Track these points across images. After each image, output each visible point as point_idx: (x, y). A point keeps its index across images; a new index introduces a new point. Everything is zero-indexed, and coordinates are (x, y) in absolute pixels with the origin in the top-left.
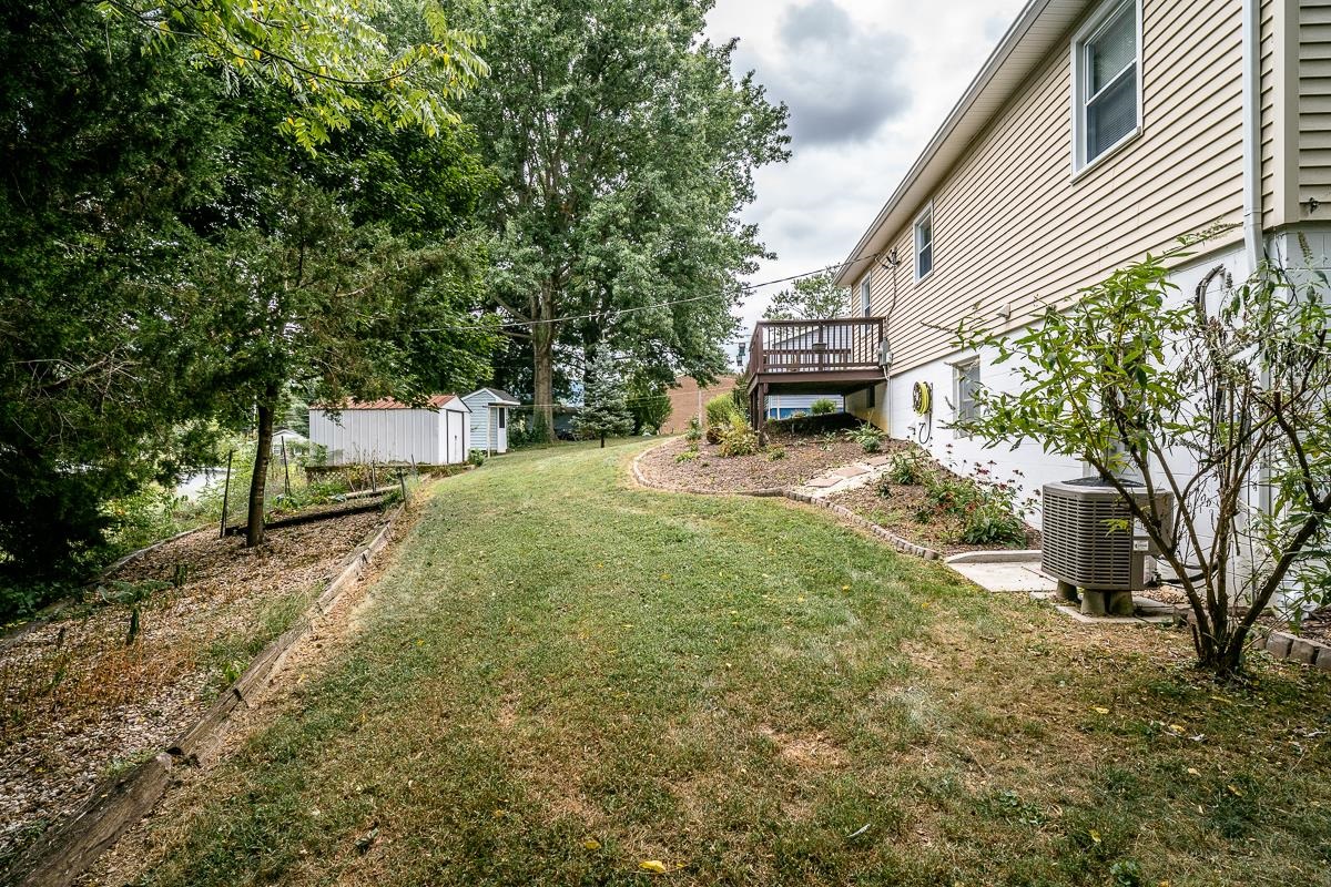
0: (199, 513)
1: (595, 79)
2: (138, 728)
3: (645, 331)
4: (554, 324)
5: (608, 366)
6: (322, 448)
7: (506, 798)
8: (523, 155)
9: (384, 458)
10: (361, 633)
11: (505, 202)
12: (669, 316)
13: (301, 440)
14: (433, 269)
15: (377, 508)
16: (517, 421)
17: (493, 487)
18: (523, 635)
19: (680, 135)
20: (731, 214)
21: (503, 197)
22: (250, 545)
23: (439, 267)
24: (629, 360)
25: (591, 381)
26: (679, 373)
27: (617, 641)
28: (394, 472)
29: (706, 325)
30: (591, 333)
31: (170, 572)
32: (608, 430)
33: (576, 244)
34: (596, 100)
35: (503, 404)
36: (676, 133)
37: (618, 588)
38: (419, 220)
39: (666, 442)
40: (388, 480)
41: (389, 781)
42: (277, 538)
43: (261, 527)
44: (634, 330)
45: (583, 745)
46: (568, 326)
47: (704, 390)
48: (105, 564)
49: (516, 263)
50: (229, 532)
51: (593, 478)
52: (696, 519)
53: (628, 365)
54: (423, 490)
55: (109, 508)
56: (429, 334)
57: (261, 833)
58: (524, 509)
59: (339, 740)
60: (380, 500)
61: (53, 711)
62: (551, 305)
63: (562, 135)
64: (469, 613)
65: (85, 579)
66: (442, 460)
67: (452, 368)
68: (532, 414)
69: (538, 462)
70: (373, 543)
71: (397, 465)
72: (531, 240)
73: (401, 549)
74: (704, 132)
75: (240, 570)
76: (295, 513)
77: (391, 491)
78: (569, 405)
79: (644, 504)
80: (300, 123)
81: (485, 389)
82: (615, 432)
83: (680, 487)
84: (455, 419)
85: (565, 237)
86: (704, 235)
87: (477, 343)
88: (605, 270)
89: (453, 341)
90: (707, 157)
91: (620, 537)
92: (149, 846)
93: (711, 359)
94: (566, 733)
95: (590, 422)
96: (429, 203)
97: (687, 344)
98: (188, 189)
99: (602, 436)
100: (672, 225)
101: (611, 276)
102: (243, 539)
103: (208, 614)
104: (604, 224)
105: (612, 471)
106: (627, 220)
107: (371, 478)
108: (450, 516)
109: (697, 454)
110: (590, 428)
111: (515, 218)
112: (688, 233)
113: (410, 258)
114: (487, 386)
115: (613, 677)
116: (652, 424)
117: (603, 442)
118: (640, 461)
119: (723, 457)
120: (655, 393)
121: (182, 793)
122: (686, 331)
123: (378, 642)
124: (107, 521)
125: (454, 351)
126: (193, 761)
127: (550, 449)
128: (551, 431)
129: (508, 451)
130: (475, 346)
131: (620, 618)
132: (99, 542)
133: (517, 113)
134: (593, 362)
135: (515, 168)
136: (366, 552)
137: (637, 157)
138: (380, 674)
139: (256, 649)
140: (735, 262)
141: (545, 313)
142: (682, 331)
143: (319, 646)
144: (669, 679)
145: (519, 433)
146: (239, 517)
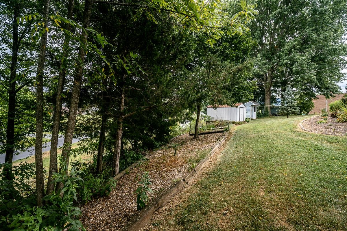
0: (185, 130)
1: (287, 5)
2: (177, 174)
3: (305, 81)
4: (271, 82)
5: (290, 93)
6: (209, 117)
7: (263, 215)
8: (263, 34)
9: (224, 119)
10: (220, 162)
11: (257, 49)
12: (314, 75)
13: (204, 115)
14: (240, 70)
15: (222, 132)
16: (259, 110)
17: (253, 128)
18: (265, 171)
19: (321, 14)
20: (343, 37)
21: (256, 48)
22: (195, 138)
23: (242, 69)
24: (298, 91)
25: (284, 98)
26: (317, 94)
27: (297, 178)
28: (226, 123)
29: (330, 77)
30: (284, 84)
31: (180, 142)
32: (290, 113)
33: (279, 57)
34: (288, 12)
35: (255, 106)
36: (319, 14)
37: (296, 162)
38: (235, 58)
39: (313, 117)
40: (225, 125)
41: (230, 200)
42: (200, 137)
43: (197, 134)
44: (300, 81)
45: (287, 207)
46: (276, 82)
47: (329, 99)
48: (170, 139)
49: (260, 66)
50: (191, 135)
51: (285, 128)
52: (327, 143)
53: (297, 92)
54: (234, 128)
55: (170, 128)
56: (236, 87)
57: (201, 203)
58: (262, 135)
59: (217, 187)
60: (223, 130)
61: (163, 167)
62: (271, 76)
63: (275, 26)
64: (248, 162)
65: (166, 142)
66: (238, 121)
67: (242, 96)
68: (264, 108)
69: (266, 122)
70: (222, 140)
71: (227, 121)
72: (265, 58)
73: (229, 143)
74: (331, 10)
75: (193, 144)
76: (204, 132)
77: (226, 128)
78: (275, 105)
79: (305, 136)
80: (210, 40)
81: (250, 101)
82: (292, 113)
83: (319, 132)
84: (242, 110)
85: (276, 55)
86: (330, 46)
87: (249, 89)
88: (289, 64)
89: (243, 89)
90: (332, 19)
91: (296, 146)
92: (181, 199)
93: (332, 89)
94: (281, 202)
95: (283, 110)
96: (237, 53)
97: (322, 84)
98: (187, 60)
99: (287, 115)
100: (316, 45)
101: (292, 65)
102: (194, 137)
103: (188, 152)
104: (290, 49)
105: (292, 126)
106: (299, 46)
107: (220, 124)
108: (241, 136)
109: (326, 121)
110: (283, 112)
111: (260, 53)
112: (323, 46)
113: (235, 68)
114: (251, 101)
115: (297, 189)
116: (306, 111)
117: (288, 117)
118: (302, 123)
119: (339, 122)
120: (307, 101)
121: (186, 189)
122: (321, 80)
123: (224, 165)
124: (170, 131)
125: (243, 91)
126: (187, 183)
127: (269, 118)
128: (270, 113)
129: (256, 119)
130: (248, 89)
131: (298, 172)
132: (169, 134)
133: (261, 23)
134: (285, 92)
135: (261, 39)
136: (220, 142)
137: (303, 26)
138: (226, 173)
139: (198, 161)
140: (344, 53)
141: (269, 79)
142: (320, 80)
143: (211, 163)
144: (319, 195)
145: (260, 114)
146: (193, 131)
